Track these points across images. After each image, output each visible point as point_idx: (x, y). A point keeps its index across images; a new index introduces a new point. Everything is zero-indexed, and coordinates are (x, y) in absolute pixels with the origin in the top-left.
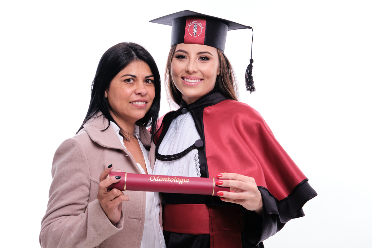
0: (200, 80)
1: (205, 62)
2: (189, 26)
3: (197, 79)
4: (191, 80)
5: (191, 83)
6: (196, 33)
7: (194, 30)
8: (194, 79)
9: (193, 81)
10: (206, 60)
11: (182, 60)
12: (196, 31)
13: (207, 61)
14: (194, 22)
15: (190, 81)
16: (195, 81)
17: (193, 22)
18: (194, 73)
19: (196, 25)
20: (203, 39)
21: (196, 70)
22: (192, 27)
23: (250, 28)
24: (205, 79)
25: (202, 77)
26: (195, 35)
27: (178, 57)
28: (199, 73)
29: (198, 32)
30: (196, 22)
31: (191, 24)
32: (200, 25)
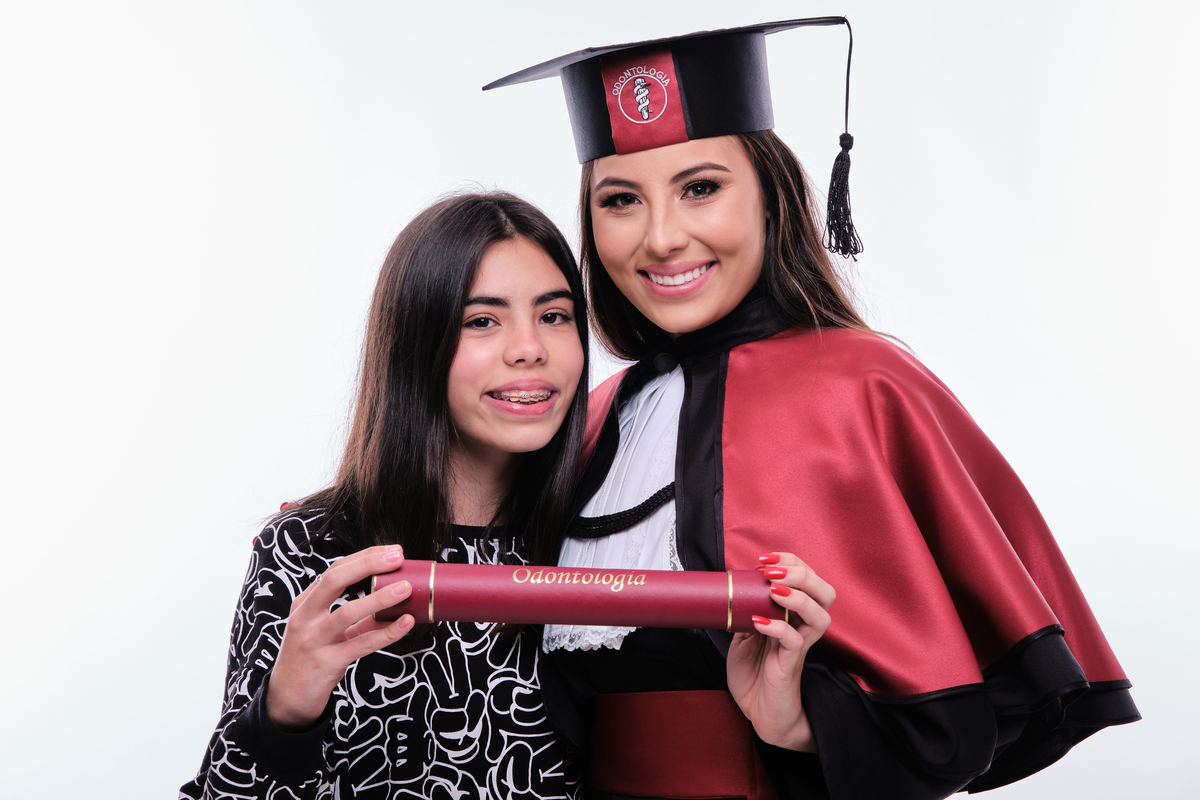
0: (704, 268)
2: (616, 91)
3: (692, 270)
4: (673, 276)
5: (675, 286)
6: (647, 109)
7: (638, 99)
8: (684, 273)
9: (679, 279)
12: (647, 102)
14: (631, 72)
15: (668, 280)
16: (689, 276)
17: (627, 73)
18: (674, 252)
19: (639, 80)
21: (679, 239)
22: (629, 93)
24: (723, 259)
25: (707, 257)
26: (646, 116)
27: (610, 202)
28: (695, 247)
29: (656, 104)
30: (640, 70)
31: (622, 79)
32: (655, 76)
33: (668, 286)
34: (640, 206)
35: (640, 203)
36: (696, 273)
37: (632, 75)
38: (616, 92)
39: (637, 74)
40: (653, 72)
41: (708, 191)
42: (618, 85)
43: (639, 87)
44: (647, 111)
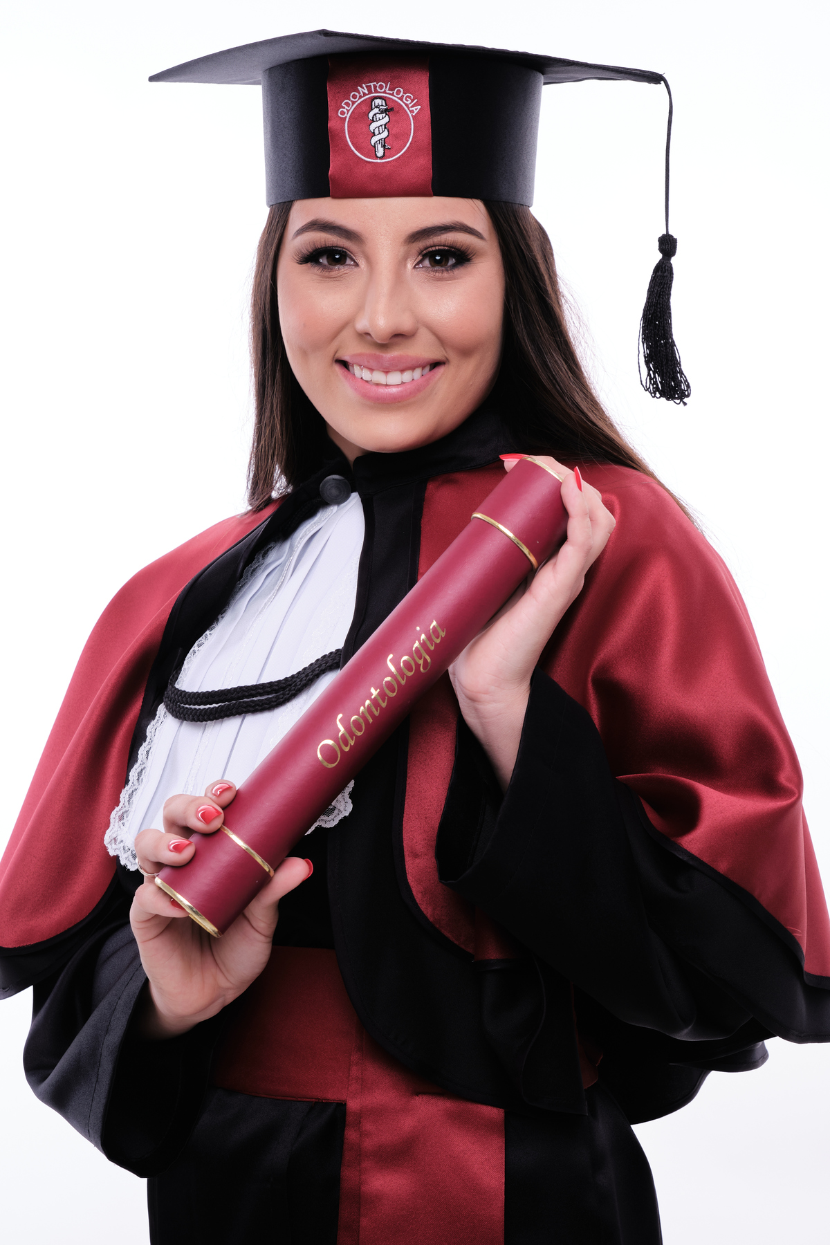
0: (427, 369)
1: (451, 274)
2: (344, 111)
3: (413, 368)
4: (387, 372)
5: (387, 385)
6: (384, 142)
7: (373, 126)
8: (402, 371)
9: (395, 378)
10: (454, 266)
11: (333, 274)
12: (385, 134)
13: (456, 272)
14: (369, 88)
16: (407, 376)
17: (363, 89)
18: (396, 340)
19: (378, 102)
20: (423, 165)
21: (406, 324)
22: (361, 117)
23: (655, 78)
24: (454, 359)
25: (435, 353)
26: (380, 152)
27: (312, 257)
28: (424, 337)
29: (395, 137)
30: (381, 87)
31: (354, 97)
32: (401, 99)
33: (378, 385)
34: (356, 269)
35: (357, 265)
36: (417, 373)
37: (370, 92)
38: (343, 113)
39: (376, 91)
40: (398, 92)
41: (452, 261)
42: (347, 104)
43: (376, 110)
44: (384, 146)
